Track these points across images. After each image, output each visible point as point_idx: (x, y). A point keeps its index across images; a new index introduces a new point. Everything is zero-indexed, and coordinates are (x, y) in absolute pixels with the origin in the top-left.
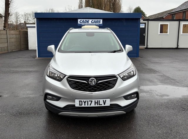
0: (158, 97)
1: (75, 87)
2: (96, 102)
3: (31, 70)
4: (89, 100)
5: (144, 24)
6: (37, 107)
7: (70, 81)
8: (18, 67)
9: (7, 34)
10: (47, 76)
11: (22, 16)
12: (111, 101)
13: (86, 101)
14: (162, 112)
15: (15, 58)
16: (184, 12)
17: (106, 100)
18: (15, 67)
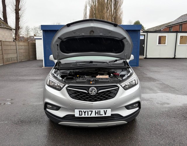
0: (159, 106)
1: (74, 97)
2: (97, 112)
3: (37, 78)
4: (89, 110)
5: (144, 36)
6: (39, 115)
7: (69, 91)
8: (25, 75)
9: (16, 45)
10: (47, 85)
11: (32, 29)
12: (112, 111)
13: (86, 111)
14: (163, 120)
15: (23, 67)
16: (180, 24)
17: (106, 111)
18: (22, 76)
